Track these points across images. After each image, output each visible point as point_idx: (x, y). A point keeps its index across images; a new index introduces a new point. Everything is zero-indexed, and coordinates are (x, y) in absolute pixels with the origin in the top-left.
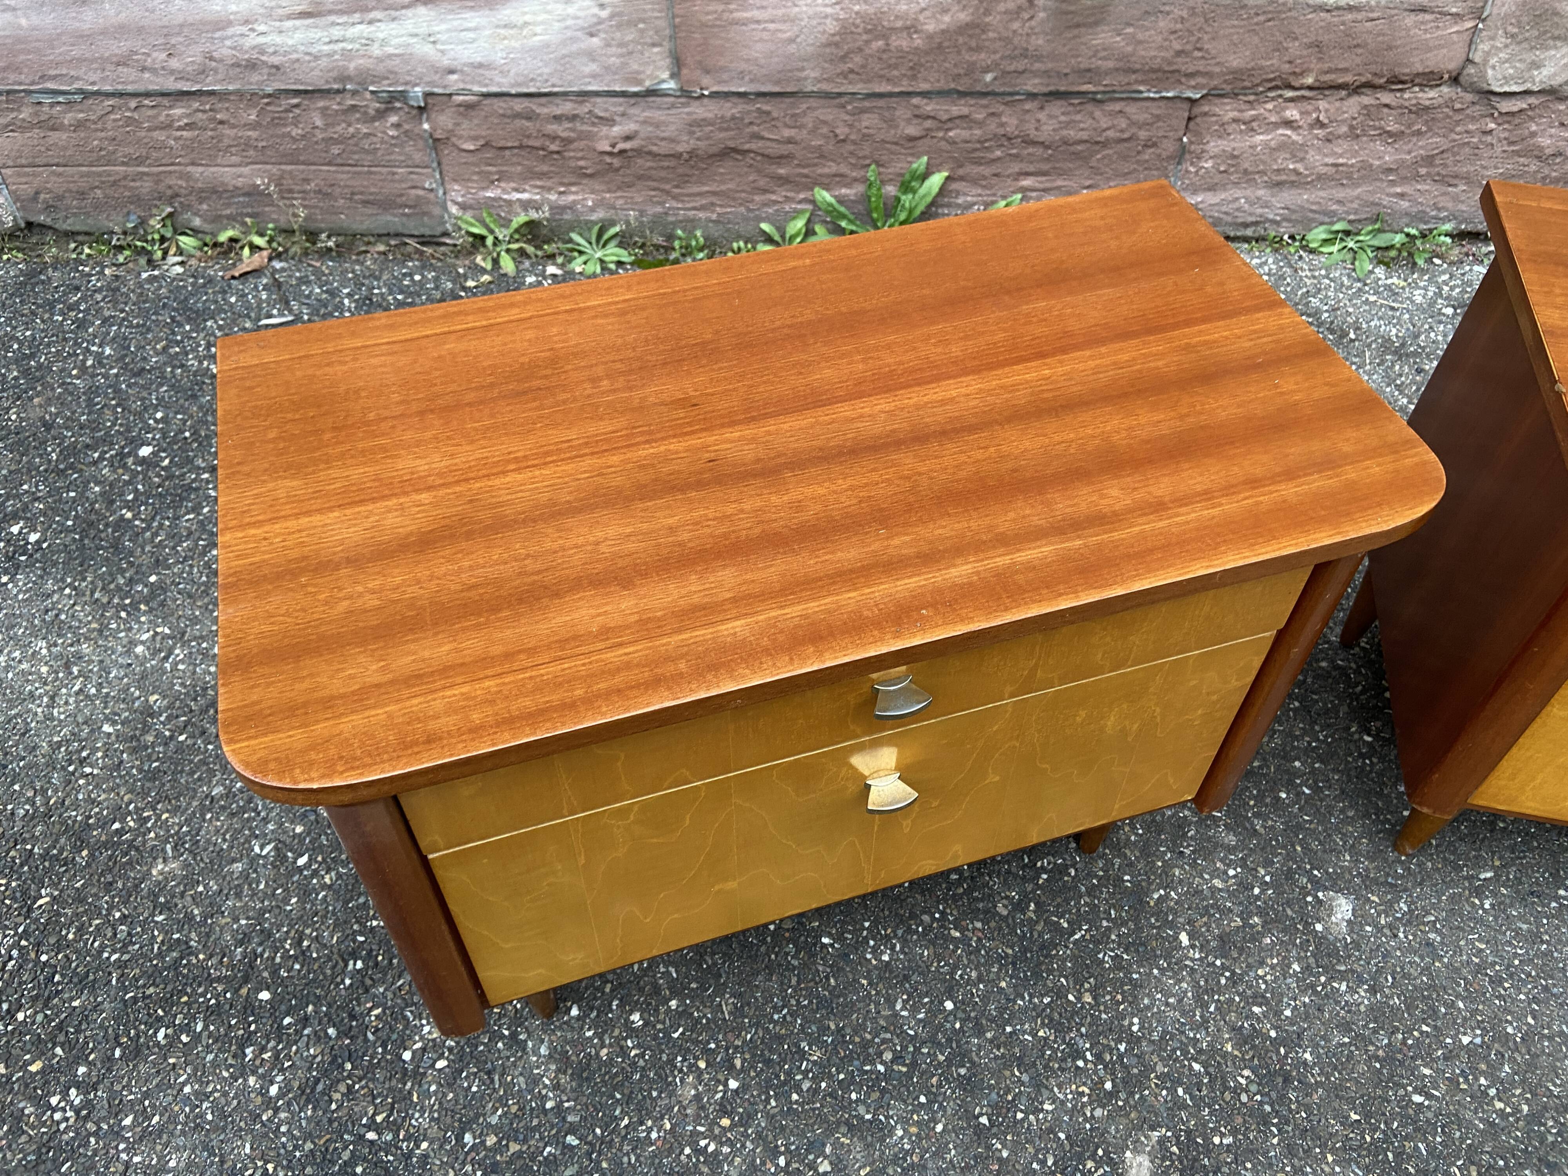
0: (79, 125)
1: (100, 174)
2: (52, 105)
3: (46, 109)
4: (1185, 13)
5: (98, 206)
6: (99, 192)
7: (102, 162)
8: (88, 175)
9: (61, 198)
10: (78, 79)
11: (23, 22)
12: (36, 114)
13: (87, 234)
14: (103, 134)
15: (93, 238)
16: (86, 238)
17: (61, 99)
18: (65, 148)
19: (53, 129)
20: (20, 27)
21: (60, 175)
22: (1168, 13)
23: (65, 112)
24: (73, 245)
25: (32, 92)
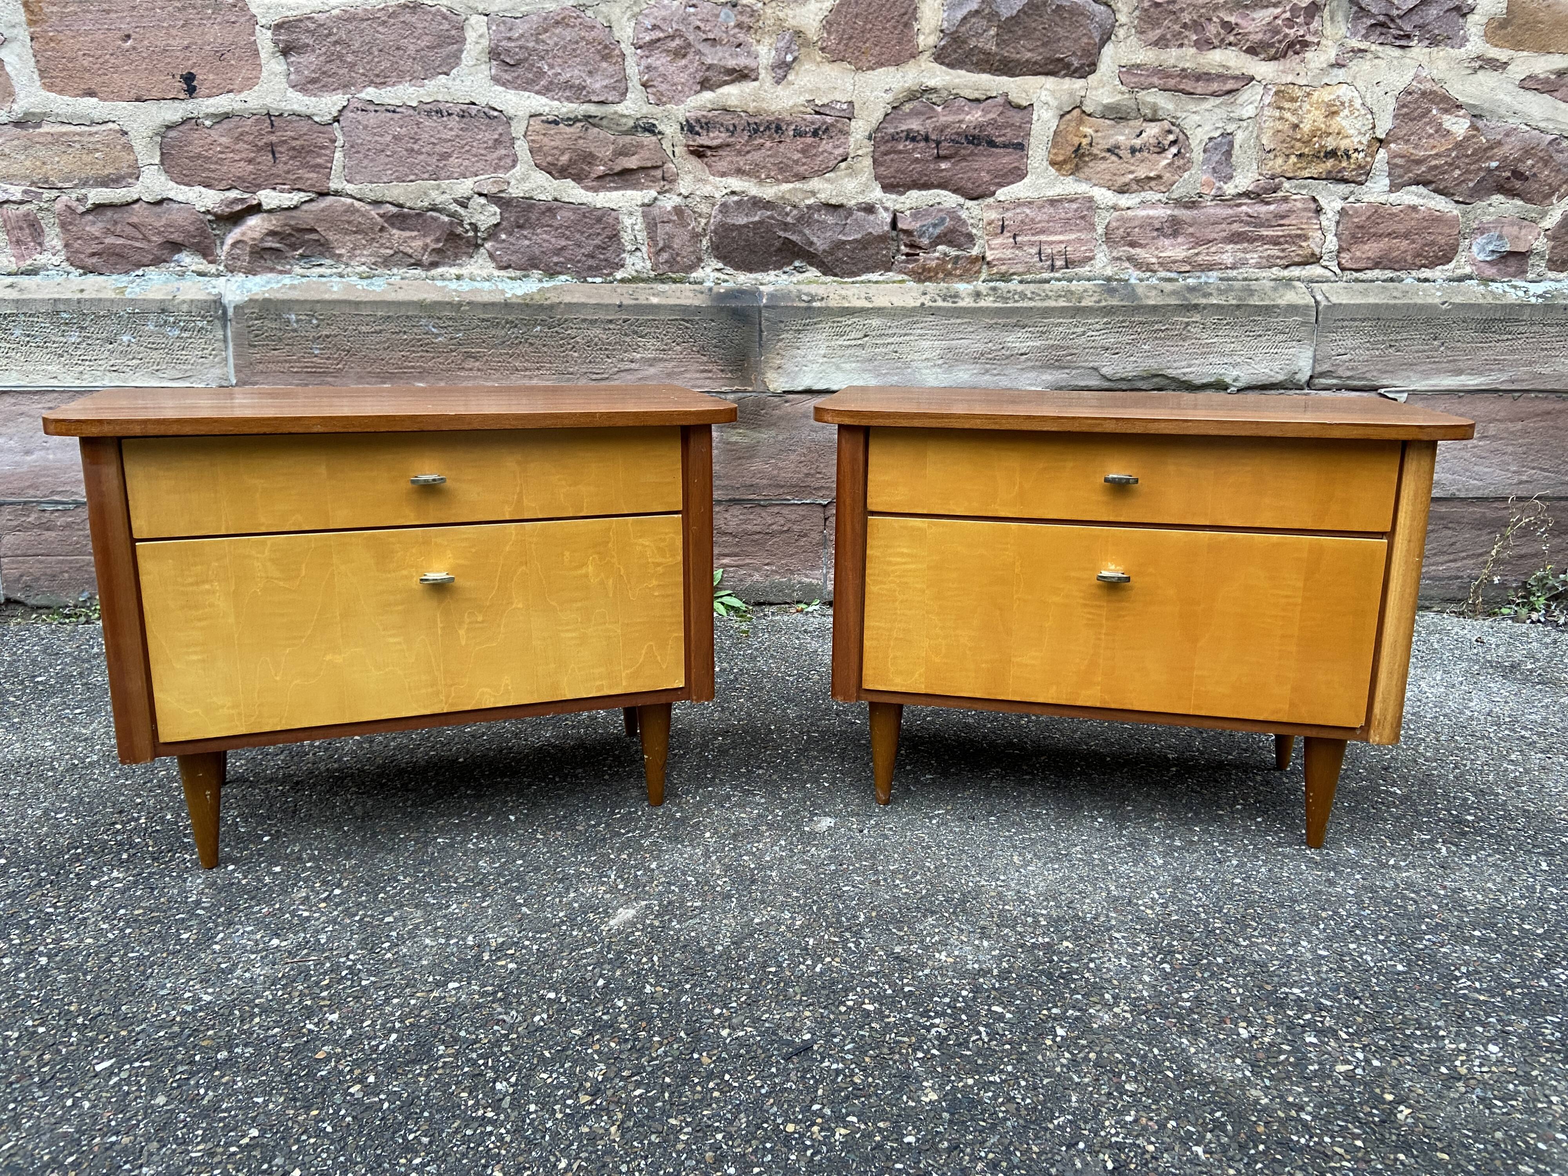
0: (67, 526)
1: (71, 562)
2: (53, 512)
3: (47, 515)
4: (805, 451)
5: (65, 586)
6: (66, 575)
7: (76, 552)
8: (62, 562)
9: (37, 579)
10: (76, 493)
11: (51, 457)
12: (39, 518)
13: (48, 608)
14: (81, 533)
15: (52, 611)
16: (47, 611)
17: (60, 507)
18: (53, 542)
19: (48, 529)
20: (47, 460)
21: (41, 562)
22: (795, 451)
23: (59, 517)
24: (34, 616)
25: (42, 502)
